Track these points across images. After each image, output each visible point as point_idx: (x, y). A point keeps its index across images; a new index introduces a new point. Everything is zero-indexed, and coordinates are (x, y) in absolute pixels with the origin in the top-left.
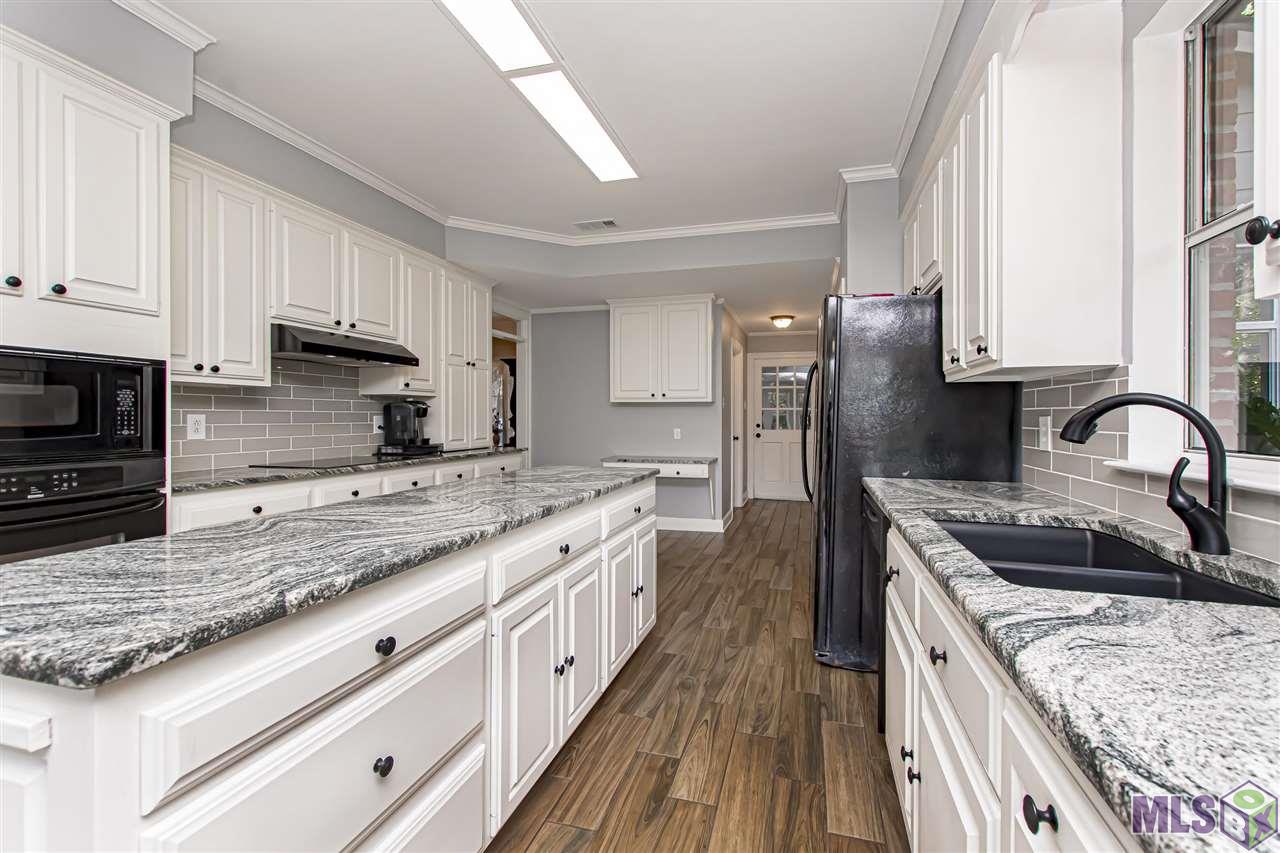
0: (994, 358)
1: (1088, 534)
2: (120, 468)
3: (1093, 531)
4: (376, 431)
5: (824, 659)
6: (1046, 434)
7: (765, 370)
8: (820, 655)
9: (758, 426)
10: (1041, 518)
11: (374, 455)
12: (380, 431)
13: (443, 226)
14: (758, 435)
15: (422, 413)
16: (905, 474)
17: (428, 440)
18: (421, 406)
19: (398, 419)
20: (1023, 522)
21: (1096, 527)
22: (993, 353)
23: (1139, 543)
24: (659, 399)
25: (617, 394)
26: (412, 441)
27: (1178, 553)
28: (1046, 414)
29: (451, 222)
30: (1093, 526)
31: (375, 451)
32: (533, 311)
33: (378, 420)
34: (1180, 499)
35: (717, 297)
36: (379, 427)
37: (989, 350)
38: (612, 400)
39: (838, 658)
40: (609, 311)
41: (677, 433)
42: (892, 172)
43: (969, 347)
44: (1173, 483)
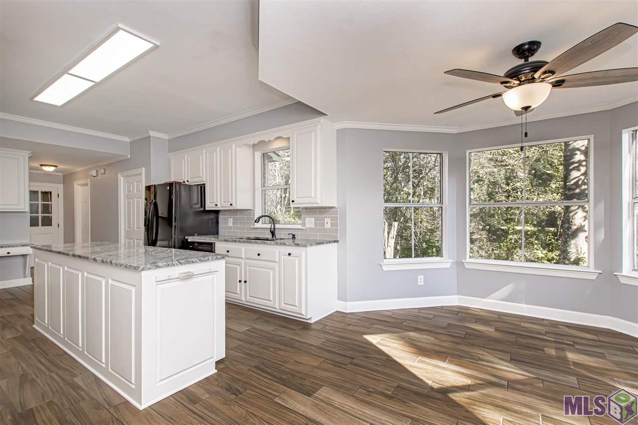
0: (234, 206)
6: (230, 222)
16: (196, 235)
21: (254, 238)
23: (263, 239)
27: (271, 237)
28: (231, 218)
34: (272, 231)
37: (234, 204)
42: (166, 137)
43: (223, 203)
44: (271, 228)
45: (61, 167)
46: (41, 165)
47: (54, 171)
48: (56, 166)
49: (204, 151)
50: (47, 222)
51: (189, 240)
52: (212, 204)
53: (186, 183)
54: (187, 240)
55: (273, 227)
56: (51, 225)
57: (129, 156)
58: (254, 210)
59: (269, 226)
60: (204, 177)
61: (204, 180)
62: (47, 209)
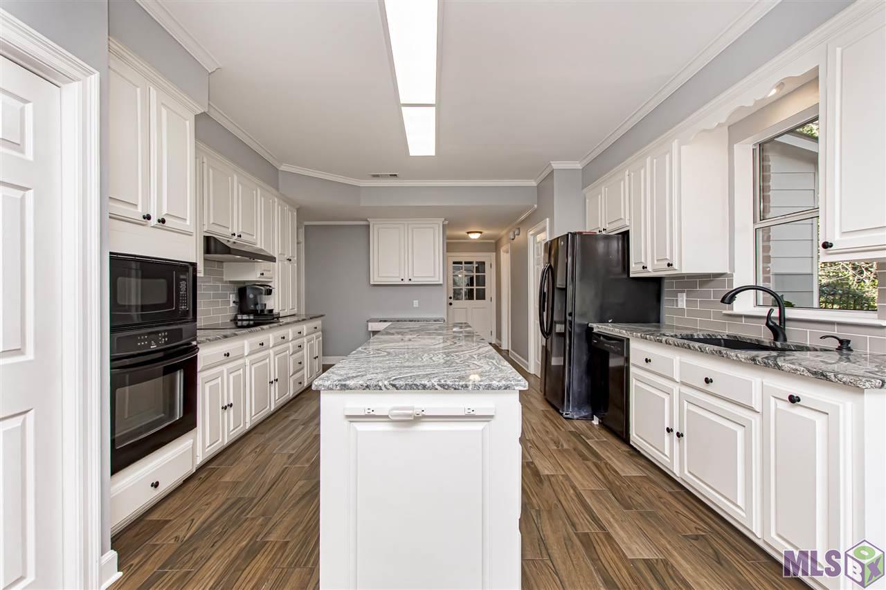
0: (676, 268)
1: (722, 341)
2: (181, 330)
3: (724, 340)
4: (232, 304)
5: (568, 416)
6: (682, 301)
7: (454, 263)
8: (566, 414)
9: (450, 298)
10: (703, 335)
11: (231, 321)
12: (234, 305)
13: (277, 169)
14: (451, 304)
15: (269, 292)
16: (610, 321)
17: (272, 310)
18: (268, 287)
19: (251, 296)
20: (696, 337)
21: (725, 337)
22: (676, 266)
23: (749, 341)
24: (406, 282)
25: (375, 279)
26: (262, 311)
27: (770, 342)
28: (683, 292)
29: (283, 168)
30: (724, 337)
31: (232, 318)
32: (307, 223)
33: (232, 298)
34: (771, 324)
35: (445, 220)
36: (234, 302)
37: (674, 264)
38: (371, 283)
39: (576, 414)
40: (368, 226)
41: (416, 303)
42: (578, 165)
43: (656, 262)
44: (769, 317)
45: (486, 232)
46: (468, 233)
47: (479, 238)
48: (481, 233)
49: (627, 173)
50: (481, 296)
51: (595, 330)
52: (638, 266)
53: (604, 233)
54: (592, 329)
55: (775, 313)
56: (484, 299)
57: (536, 206)
58: (732, 275)
59: (764, 312)
60: (627, 218)
61: (628, 224)
62: (481, 281)
